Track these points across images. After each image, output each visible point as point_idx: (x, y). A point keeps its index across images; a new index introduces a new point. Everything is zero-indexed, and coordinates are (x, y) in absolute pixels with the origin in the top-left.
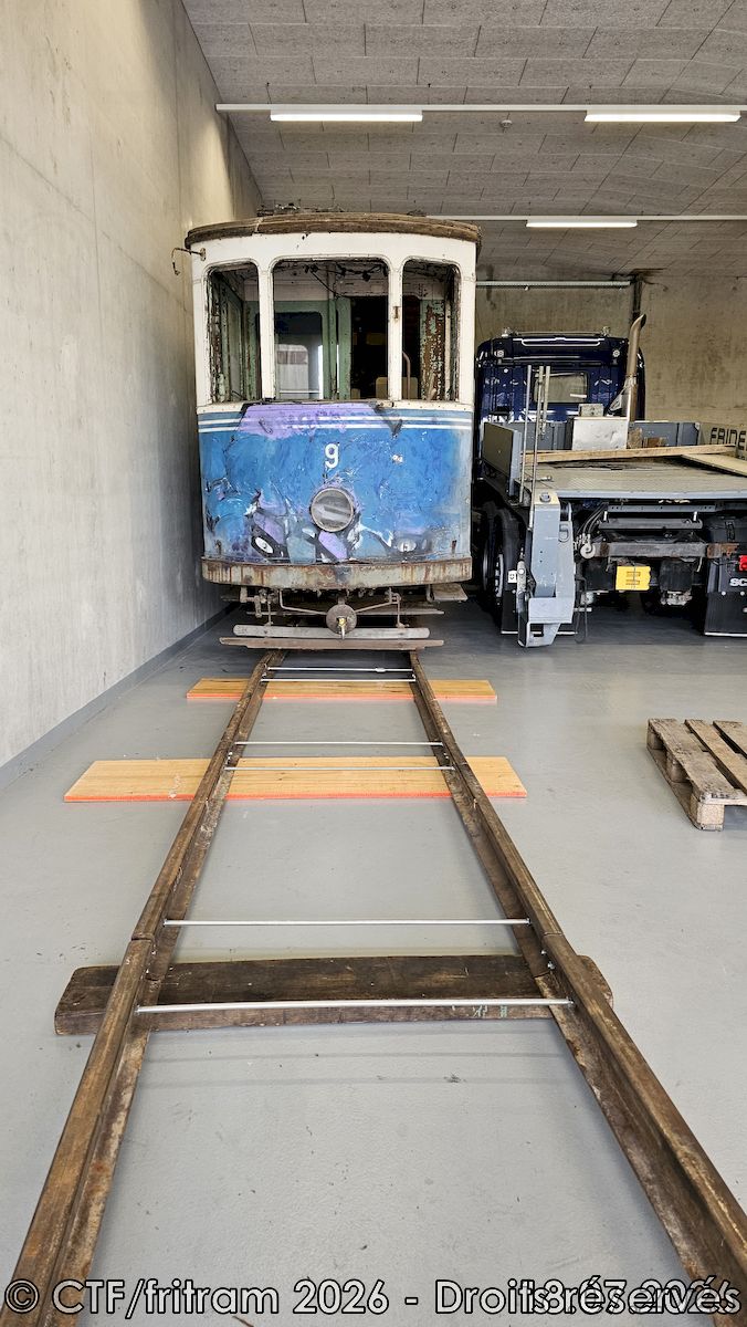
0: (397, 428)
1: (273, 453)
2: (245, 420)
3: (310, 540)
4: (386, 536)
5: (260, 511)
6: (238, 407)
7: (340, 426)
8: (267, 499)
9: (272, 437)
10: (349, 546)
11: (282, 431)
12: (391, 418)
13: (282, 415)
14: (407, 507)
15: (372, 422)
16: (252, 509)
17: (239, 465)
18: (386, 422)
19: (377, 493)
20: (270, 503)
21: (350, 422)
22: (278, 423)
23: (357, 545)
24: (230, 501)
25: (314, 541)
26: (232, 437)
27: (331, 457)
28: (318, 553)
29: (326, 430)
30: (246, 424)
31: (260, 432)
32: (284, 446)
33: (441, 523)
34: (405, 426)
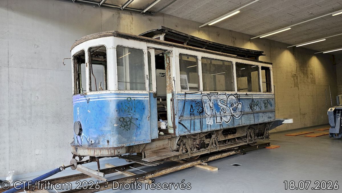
0: (88, 101)
4: (88, 138)
12: (87, 98)
15: (83, 100)
19: (85, 123)
21: (80, 100)
23: (82, 140)
27: (78, 111)
28: (77, 142)
29: (77, 103)
33: (102, 134)
34: (90, 100)
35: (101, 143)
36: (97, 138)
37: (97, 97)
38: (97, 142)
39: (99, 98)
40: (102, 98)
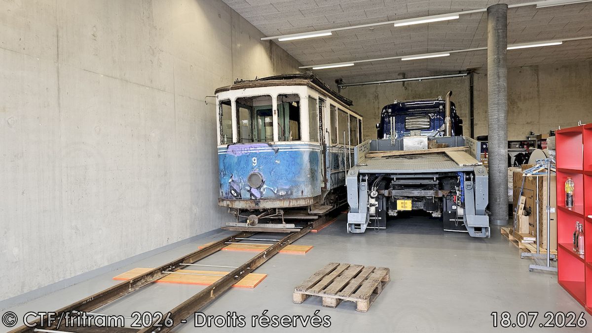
0: (277, 151)
1: (236, 161)
2: (228, 150)
3: (248, 191)
4: (275, 190)
5: (233, 181)
6: (226, 146)
7: (257, 151)
8: (235, 177)
9: (236, 156)
10: (261, 193)
11: (239, 154)
12: (275, 148)
13: (239, 148)
14: (281, 179)
15: (268, 149)
16: (230, 180)
17: (227, 165)
18: (273, 149)
19: (271, 174)
20: (235, 178)
21: (260, 150)
22: (238, 151)
23: (264, 193)
24: (225, 177)
25: (249, 191)
26: (225, 156)
27: (254, 162)
28: (251, 195)
29: (253, 153)
30: (229, 151)
31: (232, 154)
32: (239, 158)
33: (296, 184)
34: (280, 150)
35: (294, 194)
36: (290, 189)
37: (289, 147)
38: (289, 193)
39: (291, 149)
40: (295, 148)
